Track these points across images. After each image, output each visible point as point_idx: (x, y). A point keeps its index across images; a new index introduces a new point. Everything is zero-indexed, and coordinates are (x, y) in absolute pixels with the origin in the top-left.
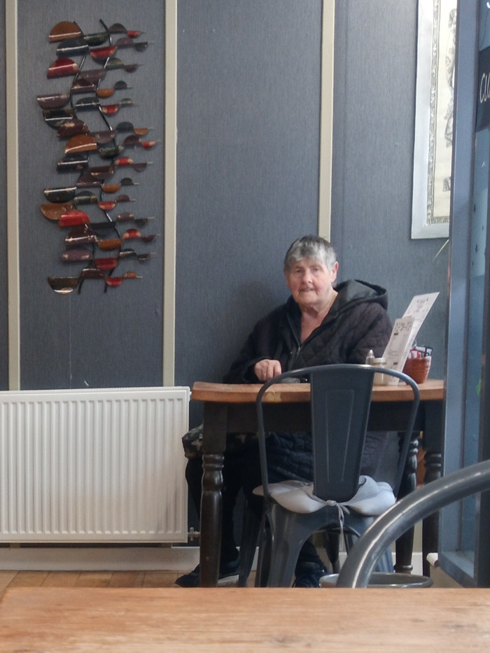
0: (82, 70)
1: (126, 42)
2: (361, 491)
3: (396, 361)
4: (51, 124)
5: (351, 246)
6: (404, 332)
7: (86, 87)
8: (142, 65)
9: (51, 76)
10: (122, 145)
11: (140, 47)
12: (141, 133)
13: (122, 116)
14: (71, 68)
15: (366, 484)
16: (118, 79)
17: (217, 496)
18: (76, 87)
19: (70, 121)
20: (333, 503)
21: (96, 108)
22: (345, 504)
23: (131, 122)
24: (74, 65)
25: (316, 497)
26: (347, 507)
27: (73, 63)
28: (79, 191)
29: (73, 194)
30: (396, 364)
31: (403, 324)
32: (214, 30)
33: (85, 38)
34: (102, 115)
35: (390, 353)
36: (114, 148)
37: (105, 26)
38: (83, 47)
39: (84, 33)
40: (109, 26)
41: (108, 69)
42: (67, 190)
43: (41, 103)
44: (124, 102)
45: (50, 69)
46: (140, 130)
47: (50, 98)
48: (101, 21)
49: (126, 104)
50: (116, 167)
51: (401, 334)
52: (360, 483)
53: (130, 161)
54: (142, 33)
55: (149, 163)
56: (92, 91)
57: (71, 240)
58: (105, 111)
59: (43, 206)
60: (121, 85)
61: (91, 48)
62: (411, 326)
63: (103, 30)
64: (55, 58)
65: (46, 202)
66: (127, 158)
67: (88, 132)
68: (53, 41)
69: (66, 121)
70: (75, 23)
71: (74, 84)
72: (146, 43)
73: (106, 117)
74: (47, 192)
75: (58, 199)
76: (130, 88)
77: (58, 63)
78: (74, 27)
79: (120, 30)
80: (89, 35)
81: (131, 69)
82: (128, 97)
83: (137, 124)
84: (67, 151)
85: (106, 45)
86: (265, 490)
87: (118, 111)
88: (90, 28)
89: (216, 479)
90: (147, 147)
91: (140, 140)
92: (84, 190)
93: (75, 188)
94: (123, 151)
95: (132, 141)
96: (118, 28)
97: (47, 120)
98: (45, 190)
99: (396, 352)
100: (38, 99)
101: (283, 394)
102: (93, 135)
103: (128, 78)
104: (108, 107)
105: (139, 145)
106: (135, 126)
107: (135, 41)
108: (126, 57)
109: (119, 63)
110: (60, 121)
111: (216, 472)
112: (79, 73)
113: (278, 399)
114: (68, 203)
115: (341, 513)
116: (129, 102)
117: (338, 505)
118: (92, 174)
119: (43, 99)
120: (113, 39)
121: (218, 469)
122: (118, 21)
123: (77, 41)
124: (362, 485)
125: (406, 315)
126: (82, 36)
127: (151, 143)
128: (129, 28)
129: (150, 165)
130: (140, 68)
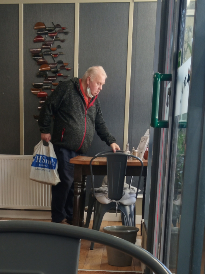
0: (46, 40)
1: (61, 31)
2: (123, 197)
3: (142, 151)
4: (35, 59)
5: (136, 110)
6: (145, 141)
7: (47, 46)
8: (67, 40)
9: (35, 42)
10: (60, 69)
11: (66, 33)
12: (66, 65)
13: (60, 58)
14: (42, 39)
15: (125, 194)
16: (58, 44)
17: (78, 197)
18: (43, 47)
19: (41, 59)
20: (114, 201)
21: (50, 55)
22: (118, 201)
23: (62, 60)
24: (43, 38)
25: (109, 199)
26: (119, 202)
27: (42, 37)
28: (45, 84)
29: (42, 86)
30: (141, 152)
31: (144, 139)
32: (91, 29)
33: (47, 29)
34: (53, 57)
35: (140, 148)
36: (56, 70)
37: (54, 25)
38: (46, 32)
39: (47, 27)
40: (55, 25)
41: (55, 40)
42: (40, 84)
43: (31, 52)
44: (60, 53)
45: (35, 39)
46: (66, 63)
47: (34, 50)
48: (52, 23)
49: (61, 54)
50: (57, 77)
51: (143, 142)
52: (123, 194)
53: (62, 74)
54: (67, 28)
55: (68, 76)
56: (49, 48)
57: (41, 102)
58: (53, 56)
59: (32, 89)
60: (59, 47)
61: (49, 32)
62: (147, 140)
63: (53, 26)
64: (36, 35)
65: (33, 88)
66: (61, 73)
67: (48, 63)
68: (36, 29)
69: (40, 59)
70: (43, 23)
71: (43, 45)
72: (68, 32)
73: (54, 58)
74: (33, 84)
75: (37, 87)
76: (63, 48)
77: (37, 37)
78: (43, 24)
79: (59, 26)
80: (48, 28)
81: (63, 41)
82: (61, 51)
83: (65, 61)
84: (40, 70)
85: (54, 32)
86: (94, 195)
87: (58, 56)
88: (49, 25)
89: (78, 191)
90: (68, 70)
91: (65, 67)
92: (46, 84)
93: (43, 83)
94: (60, 71)
95: (63, 67)
96: (58, 26)
97: (33, 58)
98: (32, 83)
99: (141, 148)
100: (30, 50)
101: (100, 162)
102: (50, 64)
103: (62, 44)
104: (55, 55)
105: (65, 69)
106: (64, 62)
107: (64, 31)
108: (61, 36)
109: (58, 39)
110: (38, 58)
111: (78, 188)
112: (45, 41)
113: (98, 164)
114: (41, 89)
115: (117, 204)
116: (62, 53)
117: (116, 201)
118: (49, 79)
119: (32, 50)
120: (57, 29)
121: (79, 188)
122: (58, 23)
123: (44, 30)
124: (124, 195)
125: (145, 135)
126: (46, 28)
127: (69, 69)
128: (62, 26)
129: (69, 76)
130: (66, 41)
